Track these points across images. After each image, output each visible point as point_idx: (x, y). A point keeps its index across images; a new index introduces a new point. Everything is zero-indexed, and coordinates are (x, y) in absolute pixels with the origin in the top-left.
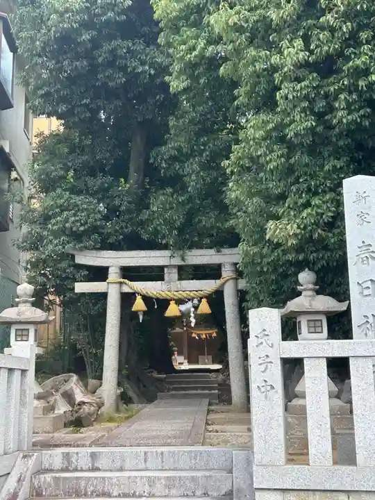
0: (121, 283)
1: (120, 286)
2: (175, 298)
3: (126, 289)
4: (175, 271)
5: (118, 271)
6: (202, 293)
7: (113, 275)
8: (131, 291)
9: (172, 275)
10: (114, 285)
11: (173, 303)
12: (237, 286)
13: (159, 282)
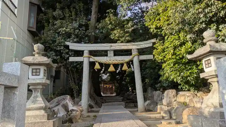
0: (89, 57)
1: (89, 59)
2: (113, 63)
3: (91, 60)
4: (112, 52)
5: (88, 52)
6: (124, 61)
7: (86, 54)
8: (93, 61)
9: (111, 54)
10: (86, 58)
11: (111, 66)
12: (139, 58)
13: (106, 57)
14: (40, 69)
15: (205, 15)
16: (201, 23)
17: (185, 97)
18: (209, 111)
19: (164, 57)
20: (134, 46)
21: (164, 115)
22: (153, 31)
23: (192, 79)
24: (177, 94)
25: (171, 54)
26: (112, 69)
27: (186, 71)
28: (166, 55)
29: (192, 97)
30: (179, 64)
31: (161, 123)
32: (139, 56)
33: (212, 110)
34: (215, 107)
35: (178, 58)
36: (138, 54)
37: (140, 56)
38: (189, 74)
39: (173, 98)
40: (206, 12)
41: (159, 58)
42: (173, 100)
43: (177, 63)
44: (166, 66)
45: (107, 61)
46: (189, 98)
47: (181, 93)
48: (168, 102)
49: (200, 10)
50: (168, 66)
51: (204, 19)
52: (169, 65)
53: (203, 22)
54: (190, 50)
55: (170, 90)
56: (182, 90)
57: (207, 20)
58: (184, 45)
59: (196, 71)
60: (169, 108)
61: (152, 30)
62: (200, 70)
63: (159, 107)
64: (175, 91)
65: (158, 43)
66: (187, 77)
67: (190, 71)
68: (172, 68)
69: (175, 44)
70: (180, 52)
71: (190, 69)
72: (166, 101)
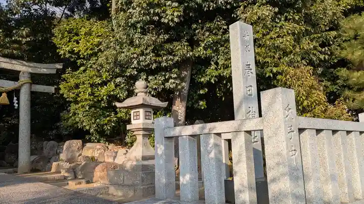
6: (3, 89)
12: (31, 88)
15: (138, 63)
16: (133, 68)
17: (93, 150)
18: (132, 165)
19: (77, 95)
20: (24, 67)
21: (66, 175)
22: (65, 54)
23: (109, 128)
24: (83, 146)
25: (87, 93)
27: (104, 117)
28: (80, 93)
29: (102, 150)
30: (96, 107)
31: (68, 183)
32: (31, 84)
33: (135, 163)
34: (137, 160)
35: (95, 100)
36: (30, 81)
37: (33, 85)
38: (106, 122)
39: (77, 151)
40: (141, 60)
41: (69, 95)
42: (78, 154)
43: (93, 107)
44: (79, 107)
46: (99, 152)
47: (88, 145)
48: (69, 157)
49: (135, 56)
50: (81, 109)
51: (137, 66)
52: (83, 107)
53: (135, 68)
54: (112, 93)
55: (75, 141)
56: (90, 141)
57: (139, 68)
58: (106, 86)
59: (115, 119)
60: (72, 165)
61: (62, 52)
62: (118, 118)
63: (54, 164)
64: (81, 142)
65: (69, 73)
66: (103, 125)
67: (108, 118)
68: (87, 112)
69: (95, 81)
70: (99, 92)
71: (108, 116)
72: (67, 155)
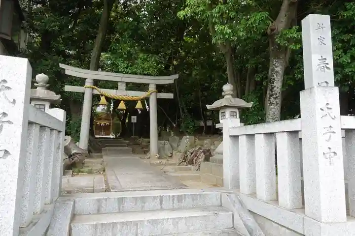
0: (93, 88)
1: (93, 90)
2: (124, 99)
3: (96, 92)
4: (124, 85)
5: (92, 81)
7: (89, 83)
8: (98, 93)
9: (122, 87)
10: (89, 89)
11: (122, 101)
12: (157, 96)
13: (115, 91)
14: (44, 105)
20: (152, 81)
26: (122, 106)
32: (157, 93)
36: (156, 91)
45: (116, 96)
